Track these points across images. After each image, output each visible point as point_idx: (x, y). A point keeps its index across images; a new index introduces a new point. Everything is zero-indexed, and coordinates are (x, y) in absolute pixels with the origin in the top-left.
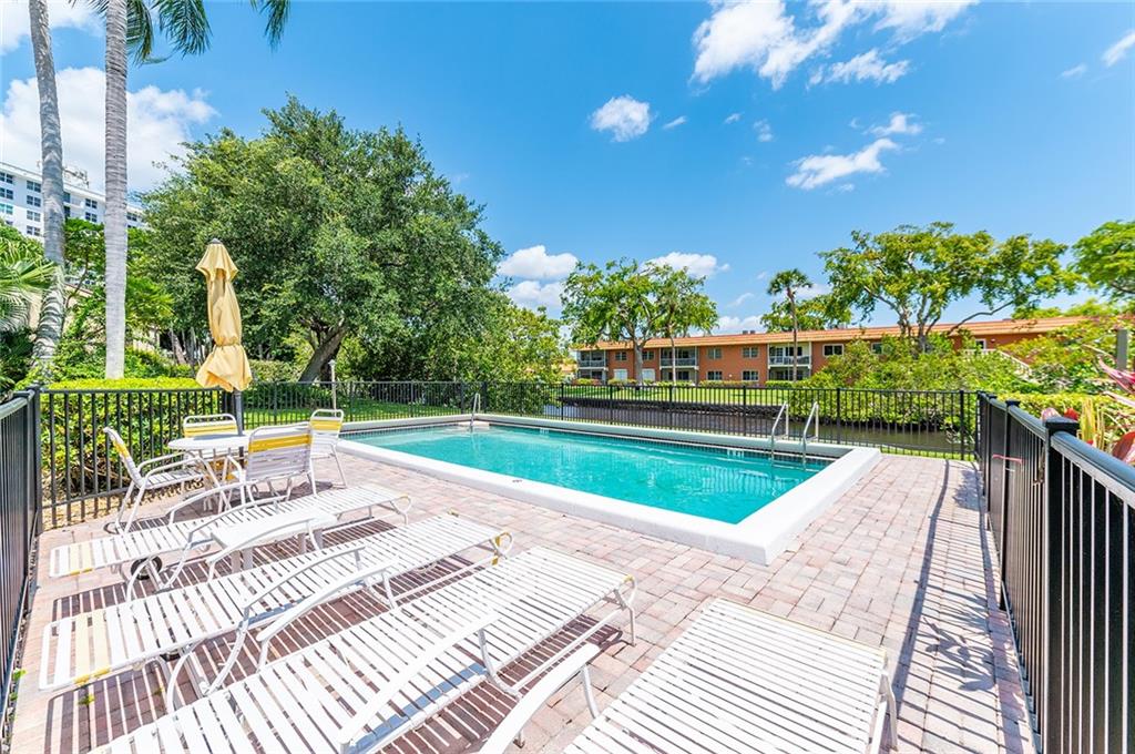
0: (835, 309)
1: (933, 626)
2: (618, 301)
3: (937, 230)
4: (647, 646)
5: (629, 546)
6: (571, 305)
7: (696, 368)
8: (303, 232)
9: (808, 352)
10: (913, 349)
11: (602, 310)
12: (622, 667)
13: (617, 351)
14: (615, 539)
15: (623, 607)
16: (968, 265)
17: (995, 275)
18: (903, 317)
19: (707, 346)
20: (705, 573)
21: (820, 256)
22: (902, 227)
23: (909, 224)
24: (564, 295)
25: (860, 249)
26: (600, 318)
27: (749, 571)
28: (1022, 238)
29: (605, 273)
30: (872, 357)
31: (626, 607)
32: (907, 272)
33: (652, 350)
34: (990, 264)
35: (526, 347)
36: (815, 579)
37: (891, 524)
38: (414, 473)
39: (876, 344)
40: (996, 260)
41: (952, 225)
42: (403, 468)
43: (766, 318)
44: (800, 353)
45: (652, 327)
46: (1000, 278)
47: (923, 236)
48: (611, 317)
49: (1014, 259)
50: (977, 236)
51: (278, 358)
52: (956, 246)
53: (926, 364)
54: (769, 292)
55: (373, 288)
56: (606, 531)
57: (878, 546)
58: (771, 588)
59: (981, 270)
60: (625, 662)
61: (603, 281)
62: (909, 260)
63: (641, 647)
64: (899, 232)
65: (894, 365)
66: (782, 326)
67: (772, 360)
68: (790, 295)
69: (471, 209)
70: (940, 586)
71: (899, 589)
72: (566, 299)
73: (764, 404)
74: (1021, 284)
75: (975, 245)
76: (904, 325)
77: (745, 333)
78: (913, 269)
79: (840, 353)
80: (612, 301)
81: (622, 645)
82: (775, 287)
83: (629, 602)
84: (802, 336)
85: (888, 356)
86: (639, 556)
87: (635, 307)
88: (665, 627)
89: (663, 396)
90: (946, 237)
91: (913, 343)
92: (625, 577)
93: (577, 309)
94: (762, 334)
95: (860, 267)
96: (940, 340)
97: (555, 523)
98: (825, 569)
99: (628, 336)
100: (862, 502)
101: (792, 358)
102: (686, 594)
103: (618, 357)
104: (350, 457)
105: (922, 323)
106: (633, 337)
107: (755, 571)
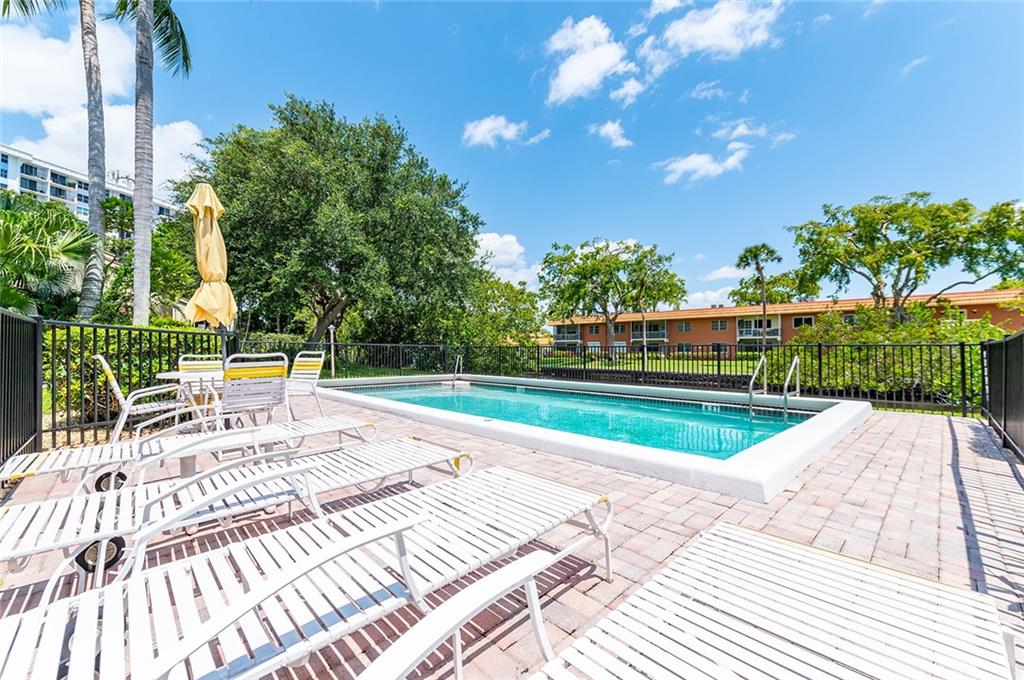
0: (805, 283)
1: (1002, 579)
2: (591, 277)
3: (913, 200)
4: (626, 584)
5: (603, 481)
6: (547, 282)
7: (666, 340)
8: (308, 212)
9: (777, 325)
10: (888, 319)
11: (577, 287)
12: (596, 606)
13: (591, 326)
14: (587, 473)
15: (596, 532)
16: (947, 233)
17: (976, 243)
18: (877, 288)
19: (676, 320)
20: (692, 508)
21: (789, 230)
22: (877, 199)
23: (885, 195)
24: (542, 273)
25: (831, 222)
26: (574, 294)
27: (744, 508)
28: (1008, 205)
29: (578, 252)
30: (845, 327)
31: (599, 533)
32: (879, 243)
33: (624, 324)
34: (970, 233)
35: (506, 317)
36: (828, 519)
37: (904, 469)
38: (392, 415)
39: (848, 315)
40: (978, 228)
41: (928, 195)
42: (382, 411)
43: (734, 294)
44: (769, 325)
45: (623, 302)
46: (983, 246)
47: (898, 206)
48: (585, 293)
49: (999, 226)
50: (957, 205)
51: (293, 331)
52: (935, 214)
53: (904, 333)
54: (738, 266)
55: (367, 260)
56: (578, 466)
57: (896, 489)
58: (773, 526)
59: (961, 239)
60: (598, 601)
61: (577, 260)
62: (883, 230)
63: (619, 585)
64: (872, 204)
65: (870, 334)
66: (750, 301)
67: (741, 333)
68: (759, 269)
69: (455, 188)
70: (993, 534)
71: (939, 535)
72: (543, 277)
73: (733, 374)
74: (1008, 252)
75: (954, 213)
76: (877, 294)
77: (713, 307)
78: (887, 240)
79: (811, 324)
80: (585, 277)
81: (596, 580)
82: (743, 261)
83: (604, 528)
84: (771, 309)
85: (863, 325)
86: (614, 490)
87: (607, 283)
88: (648, 564)
89: (636, 367)
90: (922, 207)
91: (888, 313)
92: (599, 497)
93: (553, 286)
94: (731, 308)
95: (831, 239)
96: (919, 310)
97: (524, 458)
98: (837, 510)
99: (601, 310)
100: (863, 448)
101: (761, 330)
102: (671, 529)
103: (591, 331)
104: (337, 404)
105: (898, 293)
106: (605, 311)
107: (752, 509)
